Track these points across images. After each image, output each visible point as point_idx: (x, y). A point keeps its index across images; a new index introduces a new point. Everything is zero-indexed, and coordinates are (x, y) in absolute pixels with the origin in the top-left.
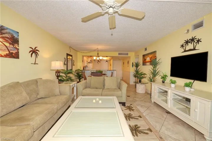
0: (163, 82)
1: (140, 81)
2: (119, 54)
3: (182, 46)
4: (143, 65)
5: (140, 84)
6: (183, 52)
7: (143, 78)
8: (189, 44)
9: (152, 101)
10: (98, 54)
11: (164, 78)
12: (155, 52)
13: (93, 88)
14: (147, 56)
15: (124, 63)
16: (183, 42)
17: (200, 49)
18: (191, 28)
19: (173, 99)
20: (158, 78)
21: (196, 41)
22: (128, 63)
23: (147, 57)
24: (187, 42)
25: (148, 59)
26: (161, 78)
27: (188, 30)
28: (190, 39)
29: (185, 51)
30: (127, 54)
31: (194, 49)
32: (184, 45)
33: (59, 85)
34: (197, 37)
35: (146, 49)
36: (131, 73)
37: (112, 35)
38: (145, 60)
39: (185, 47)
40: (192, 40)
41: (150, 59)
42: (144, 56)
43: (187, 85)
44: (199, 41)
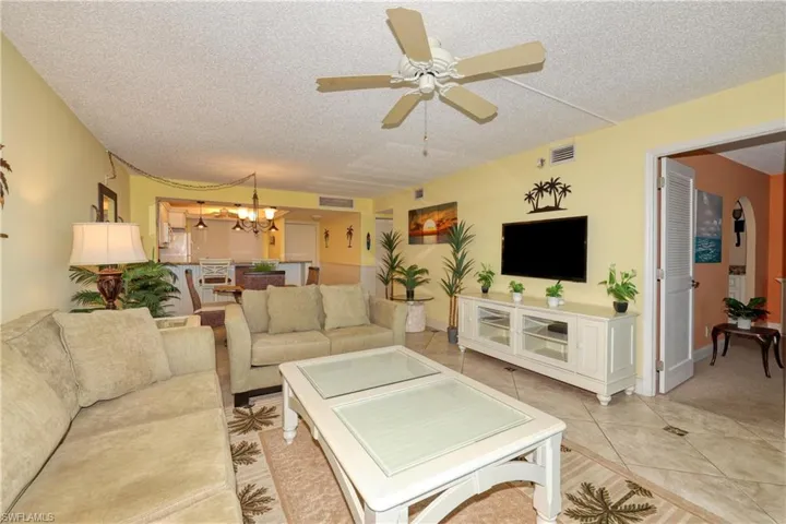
0: (485, 291)
1: (410, 295)
2: (323, 201)
3: (529, 197)
4: (410, 243)
5: (412, 303)
6: (531, 212)
7: (420, 283)
8: (544, 193)
9: (461, 347)
10: (255, 197)
11: (486, 279)
12: (453, 205)
13: (282, 333)
14: (425, 216)
15: (327, 235)
16: (531, 187)
17: (570, 209)
18: (548, 157)
19: (526, 330)
20: (471, 282)
21: (560, 190)
22: (350, 233)
23: (426, 220)
24: (540, 189)
25: (429, 225)
26: (479, 281)
27: (542, 161)
28: (547, 183)
29: (537, 210)
30: (350, 204)
31: (556, 208)
32: (533, 196)
33: (162, 333)
34: (563, 181)
35: (420, 194)
36: (363, 270)
37: (425, 153)
38: (419, 226)
39: (536, 199)
40: (552, 185)
41: (438, 225)
42: (413, 214)
43: (553, 293)
44: (565, 190)
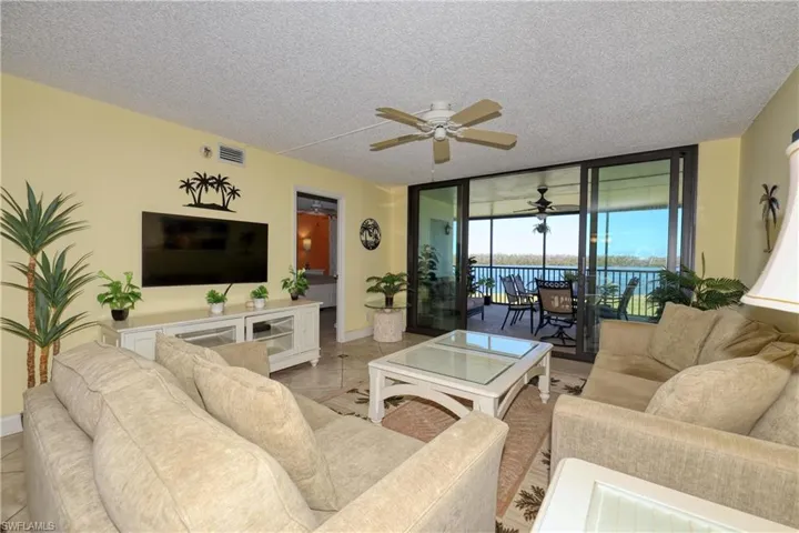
3: (188, 186)
6: (190, 205)
8: (209, 187)
17: (240, 213)
18: (214, 150)
24: (204, 181)
27: (207, 150)
28: (213, 178)
31: (224, 208)
32: (194, 186)
39: (198, 191)
44: (235, 192)
